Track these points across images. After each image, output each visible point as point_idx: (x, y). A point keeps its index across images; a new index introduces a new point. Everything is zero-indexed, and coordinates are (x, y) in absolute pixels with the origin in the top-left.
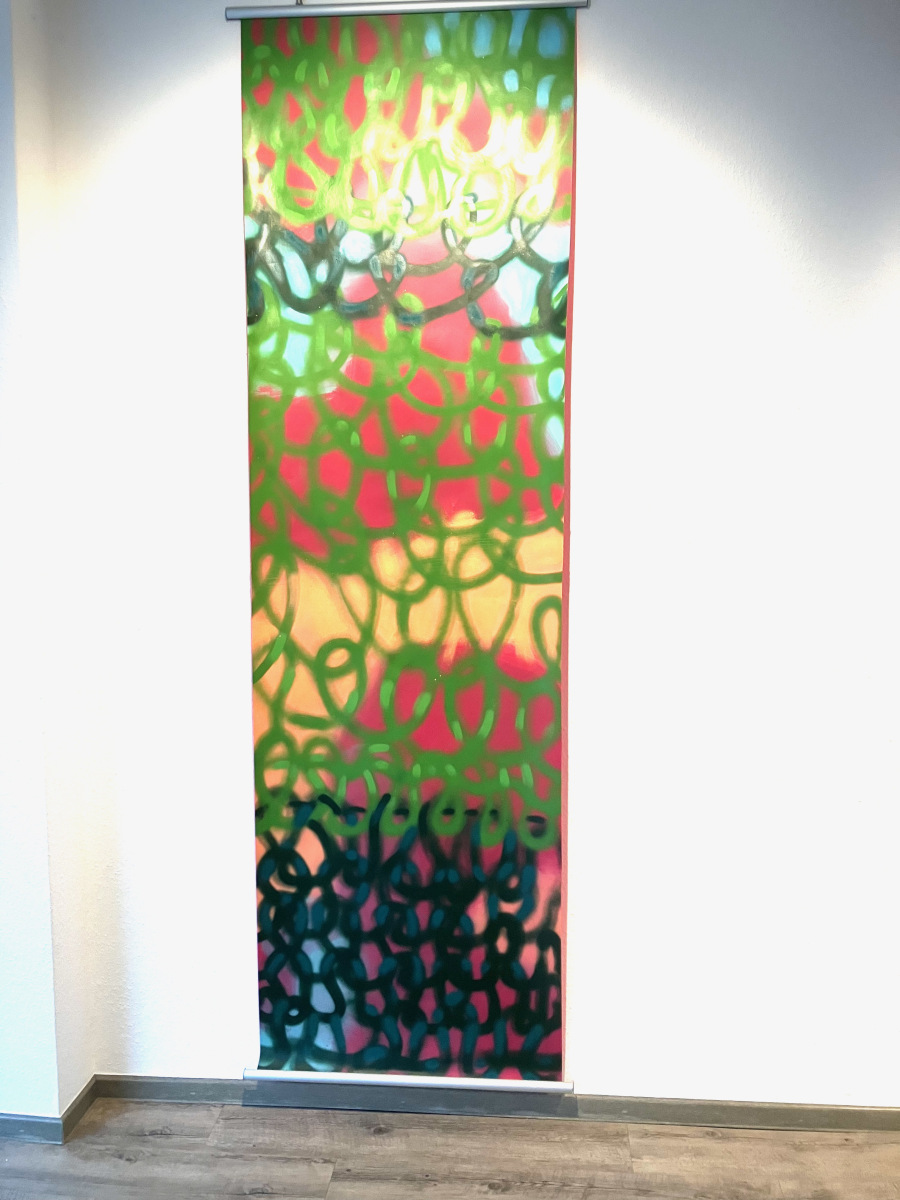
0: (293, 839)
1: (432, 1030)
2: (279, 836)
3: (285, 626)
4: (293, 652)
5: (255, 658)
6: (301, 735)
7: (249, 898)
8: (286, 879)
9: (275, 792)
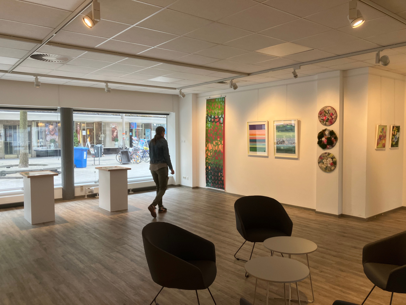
0: (208, 166)
1: (216, 185)
2: (207, 166)
3: (208, 148)
4: (209, 150)
5: (206, 150)
6: (209, 157)
7: (205, 171)
8: (208, 170)
9: (207, 162)
